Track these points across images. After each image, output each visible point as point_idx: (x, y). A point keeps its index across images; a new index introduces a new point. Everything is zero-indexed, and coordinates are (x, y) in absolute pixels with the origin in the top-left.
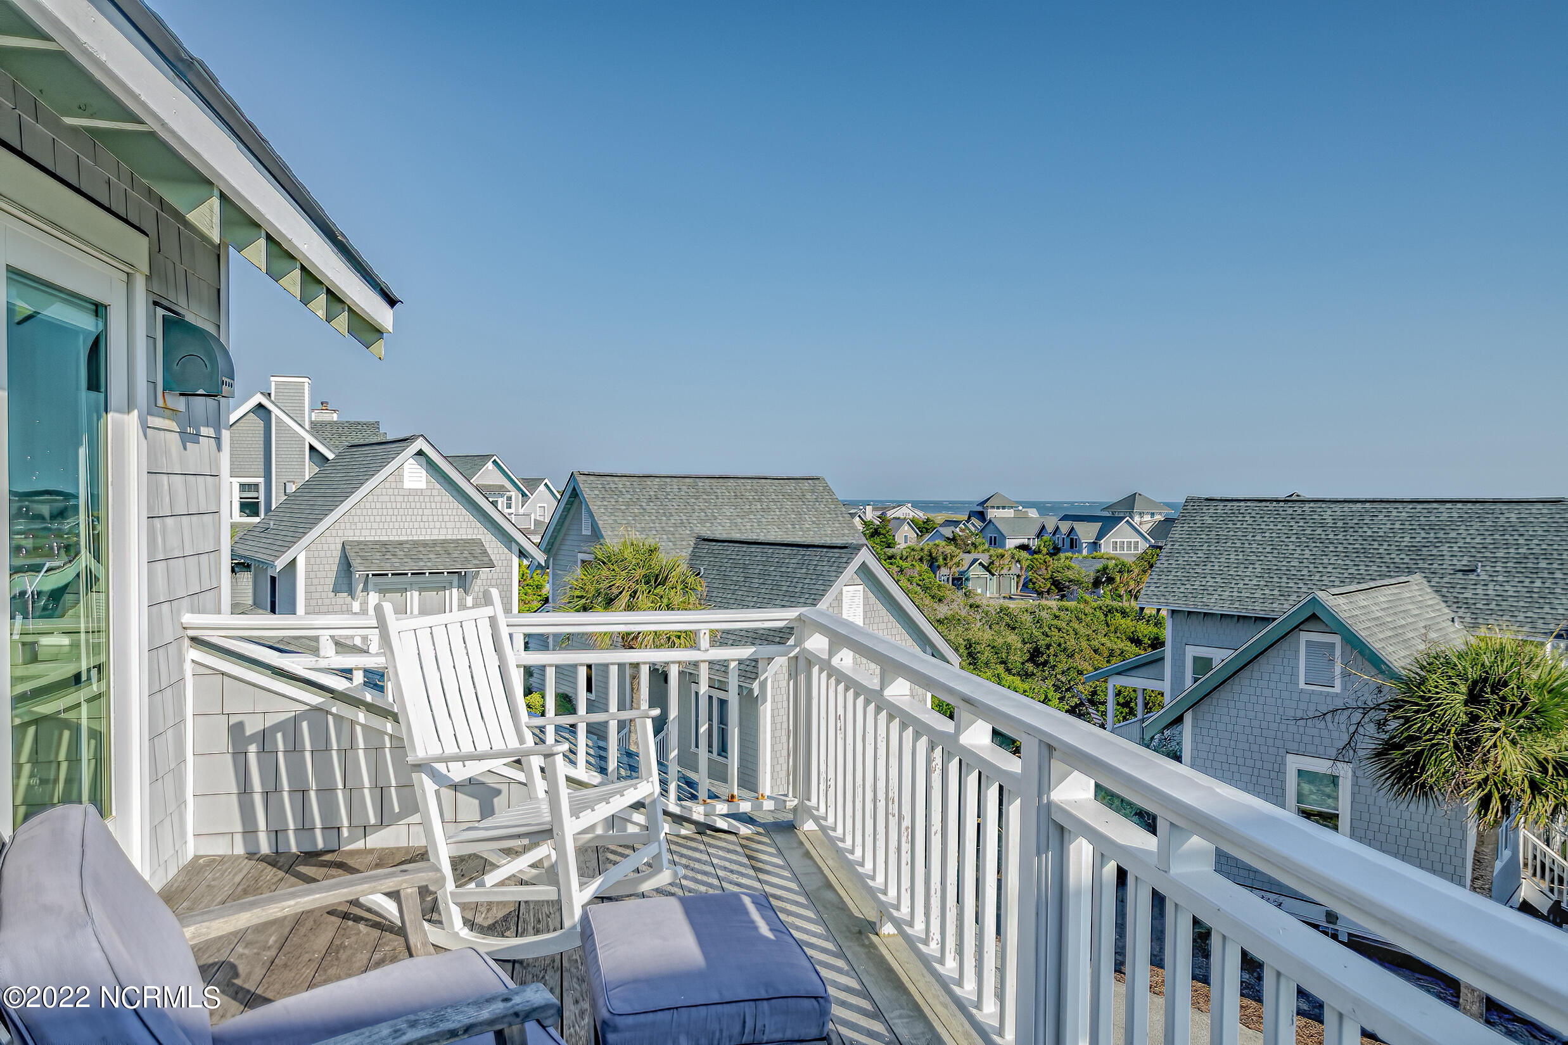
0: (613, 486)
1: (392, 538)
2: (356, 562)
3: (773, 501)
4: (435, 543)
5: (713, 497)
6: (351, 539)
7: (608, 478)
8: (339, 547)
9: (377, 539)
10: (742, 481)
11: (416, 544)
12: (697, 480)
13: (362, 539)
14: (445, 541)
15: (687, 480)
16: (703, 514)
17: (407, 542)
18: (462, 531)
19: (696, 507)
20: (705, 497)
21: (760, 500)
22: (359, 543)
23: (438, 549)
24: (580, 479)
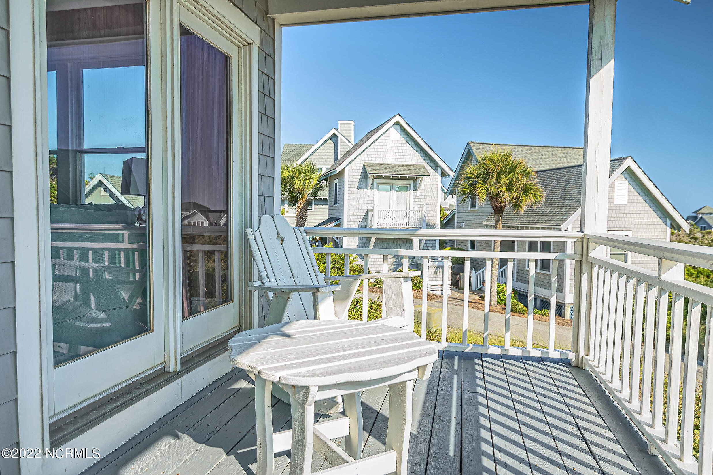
0: (488, 148)
1: (384, 162)
2: (369, 171)
3: (574, 158)
4: (403, 165)
5: (540, 155)
6: (367, 162)
7: (486, 145)
8: (362, 165)
9: (378, 162)
10: (556, 148)
11: (395, 165)
12: (532, 147)
13: (372, 162)
14: (408, 165)
15: (526, 147)
16: (534, 162)
17: (391, 164)
18: (416, 161)
19: (531, 159)
20: (536, 155)
21: (566, 157)
22: (370, 164)
23: (404, 167)
24: (472, 145)
